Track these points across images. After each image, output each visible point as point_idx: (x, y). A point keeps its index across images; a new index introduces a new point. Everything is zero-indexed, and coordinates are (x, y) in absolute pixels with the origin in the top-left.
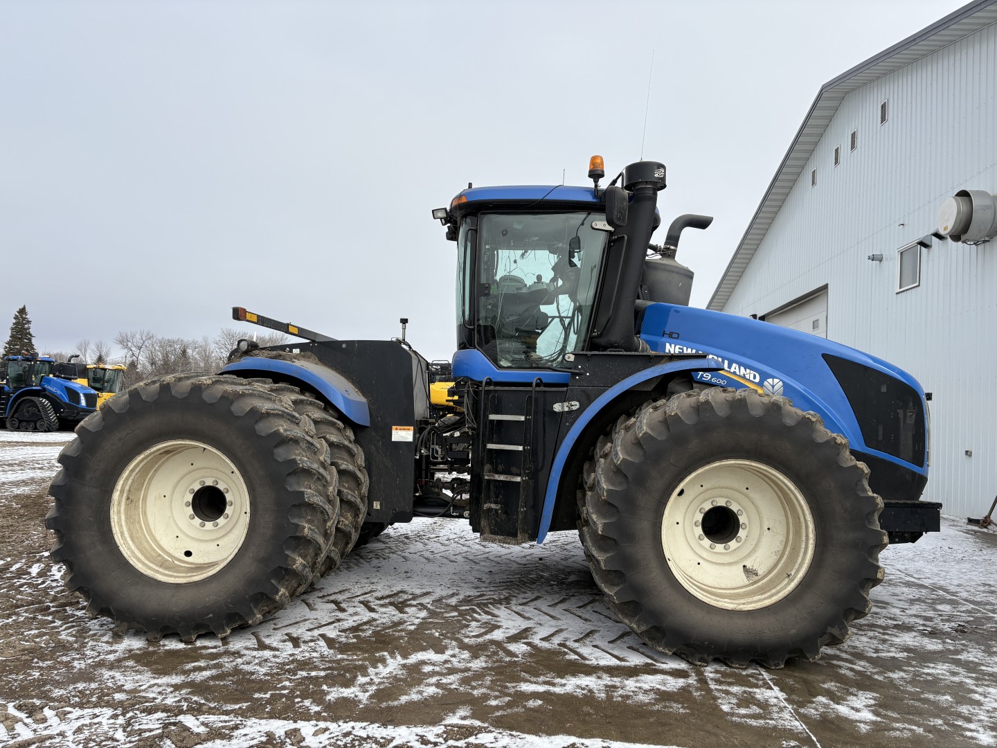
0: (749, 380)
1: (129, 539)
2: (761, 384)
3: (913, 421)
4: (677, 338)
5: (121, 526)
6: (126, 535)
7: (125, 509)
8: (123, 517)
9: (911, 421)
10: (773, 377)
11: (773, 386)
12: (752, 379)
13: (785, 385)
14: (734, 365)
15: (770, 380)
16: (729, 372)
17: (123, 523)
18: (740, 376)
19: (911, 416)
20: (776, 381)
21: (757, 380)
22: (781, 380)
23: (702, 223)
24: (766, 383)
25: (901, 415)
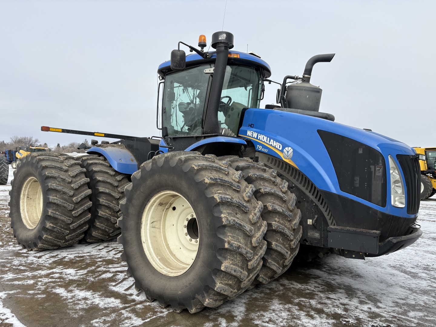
0: (277, 149)
1: (26, 212)
2: (282, 151)
3: (381, 173)
4: (253, 127)
5: (24, 207)
6: (26, 210)
7: (26, 201)
8: (25, 204)
9: (379, 173)
10: (288, 146)
11: (288, 152)
12: (278, 148)
13: (294, 151)
14: (272, 140)
15: (287, 148)
16: (269, 144)
17: (25, 206)
18: (273, 146)
19: (379, 170)
20: (290, 148)
21: (281, 149)
22: (292, 148)
23: (327, 59)
24: (285, 150)
25: (373, 170)
